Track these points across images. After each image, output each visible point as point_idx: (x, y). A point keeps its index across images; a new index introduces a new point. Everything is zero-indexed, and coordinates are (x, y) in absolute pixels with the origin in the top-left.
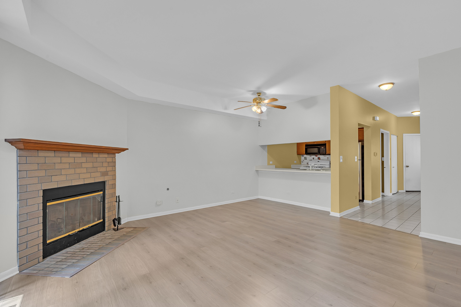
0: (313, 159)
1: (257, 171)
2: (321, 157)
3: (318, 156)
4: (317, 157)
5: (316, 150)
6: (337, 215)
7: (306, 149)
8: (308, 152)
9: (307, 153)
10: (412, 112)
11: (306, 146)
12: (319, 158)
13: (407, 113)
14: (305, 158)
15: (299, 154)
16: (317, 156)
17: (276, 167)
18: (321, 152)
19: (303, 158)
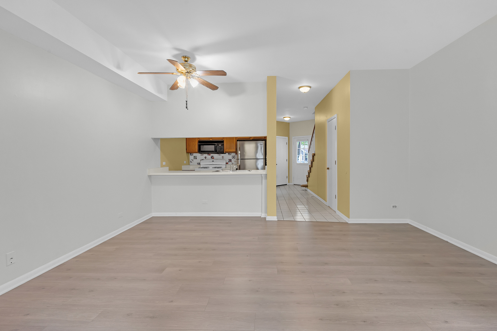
0: (206, 158)
1: (150, 176)
2: (216, 156)
3: (212, 155)
4: (210, 157)
5: (211, 148)
6: (275, 218)
7: (199, 146)
8: (202, 150)
9: (200, 151)
10: (284, 118)
11: (200, 142)
12: (212, 157)
13: (280, 118)
14: (194, 157)
15: (189, 152)
16: (210, 155)
17: (170, 170)
18: (217, 151)
19: (191, 157)
